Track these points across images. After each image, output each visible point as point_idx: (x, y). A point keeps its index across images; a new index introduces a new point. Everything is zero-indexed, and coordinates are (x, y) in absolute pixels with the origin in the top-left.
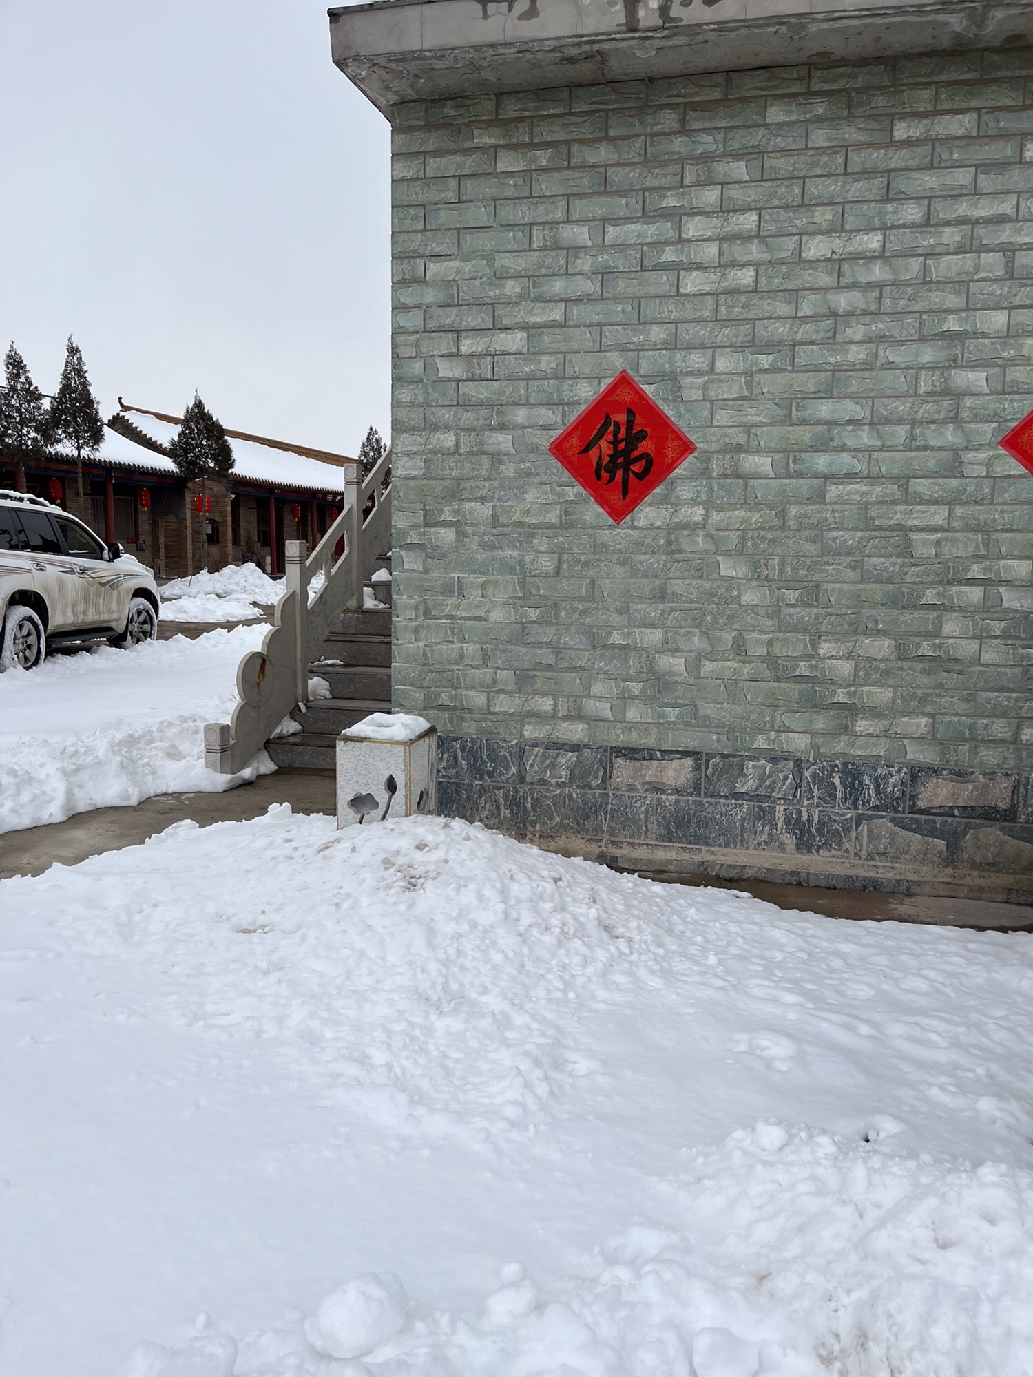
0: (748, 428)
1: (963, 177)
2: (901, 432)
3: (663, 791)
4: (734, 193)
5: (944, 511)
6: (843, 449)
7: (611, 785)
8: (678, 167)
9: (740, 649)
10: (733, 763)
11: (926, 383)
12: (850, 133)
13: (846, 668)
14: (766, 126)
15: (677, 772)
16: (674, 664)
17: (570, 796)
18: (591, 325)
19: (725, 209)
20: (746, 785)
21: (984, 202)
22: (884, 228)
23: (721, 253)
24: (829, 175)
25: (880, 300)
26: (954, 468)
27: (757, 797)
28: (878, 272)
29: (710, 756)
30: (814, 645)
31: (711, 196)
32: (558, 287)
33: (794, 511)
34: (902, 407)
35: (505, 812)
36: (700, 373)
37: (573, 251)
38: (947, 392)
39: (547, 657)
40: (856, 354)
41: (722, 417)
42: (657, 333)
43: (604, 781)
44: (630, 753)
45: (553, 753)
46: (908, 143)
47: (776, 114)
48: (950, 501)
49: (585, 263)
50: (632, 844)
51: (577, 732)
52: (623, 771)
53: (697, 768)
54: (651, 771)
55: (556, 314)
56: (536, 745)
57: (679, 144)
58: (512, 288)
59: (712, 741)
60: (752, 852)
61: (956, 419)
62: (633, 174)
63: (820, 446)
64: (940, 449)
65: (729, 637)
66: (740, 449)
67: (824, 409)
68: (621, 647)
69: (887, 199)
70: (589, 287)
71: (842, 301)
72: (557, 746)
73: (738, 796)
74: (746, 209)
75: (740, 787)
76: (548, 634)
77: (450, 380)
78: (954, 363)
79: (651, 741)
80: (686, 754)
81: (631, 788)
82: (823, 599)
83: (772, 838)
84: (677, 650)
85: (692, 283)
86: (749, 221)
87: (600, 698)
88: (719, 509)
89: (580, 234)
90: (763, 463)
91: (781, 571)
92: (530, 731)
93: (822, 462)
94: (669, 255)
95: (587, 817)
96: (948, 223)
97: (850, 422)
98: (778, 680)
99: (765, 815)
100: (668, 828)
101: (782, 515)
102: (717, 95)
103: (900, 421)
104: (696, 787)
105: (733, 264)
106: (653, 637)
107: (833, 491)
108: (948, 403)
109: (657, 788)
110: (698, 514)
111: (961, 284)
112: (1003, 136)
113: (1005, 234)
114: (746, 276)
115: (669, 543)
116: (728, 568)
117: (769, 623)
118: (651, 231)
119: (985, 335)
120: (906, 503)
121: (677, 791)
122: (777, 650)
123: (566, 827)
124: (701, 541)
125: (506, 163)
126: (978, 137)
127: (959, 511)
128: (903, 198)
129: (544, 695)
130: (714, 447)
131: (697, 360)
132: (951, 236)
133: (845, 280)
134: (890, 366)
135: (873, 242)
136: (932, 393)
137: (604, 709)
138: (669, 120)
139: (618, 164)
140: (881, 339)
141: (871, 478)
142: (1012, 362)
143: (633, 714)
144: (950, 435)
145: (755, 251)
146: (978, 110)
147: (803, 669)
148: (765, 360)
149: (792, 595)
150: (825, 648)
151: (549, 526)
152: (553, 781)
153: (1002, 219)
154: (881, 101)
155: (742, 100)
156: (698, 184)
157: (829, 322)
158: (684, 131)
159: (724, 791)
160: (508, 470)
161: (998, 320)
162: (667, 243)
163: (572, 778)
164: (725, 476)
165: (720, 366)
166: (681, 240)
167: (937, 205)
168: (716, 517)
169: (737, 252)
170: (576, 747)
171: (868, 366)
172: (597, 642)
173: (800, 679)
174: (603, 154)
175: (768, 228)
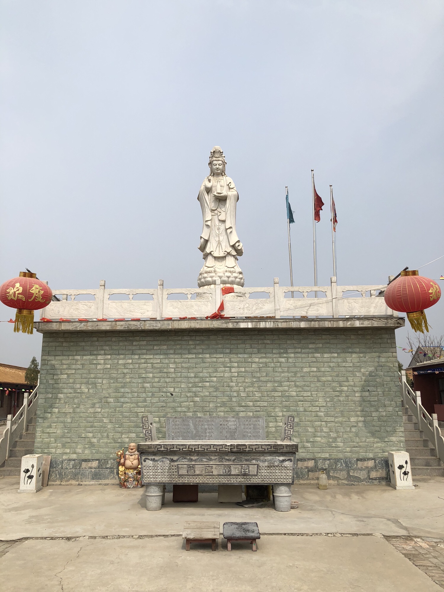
0: (109, 393)
1: (144, 351)
2: (136, 394)
3: (92, 469)
4: (106, 352)
5: (144, 409)
6: (126, 398)
7: (81, 468)
8: (96, 347)
9: (108, 437)
10: (106, 461)
11: (140, 385)
12: (126, 343)
13: (127, 440)
14: (112, 341)
15: (95, 464)
16: (95, 440)
17: (72, 471)
18: (80, 374)
19: (105, 354)
20: (109, 466)
21: (148, 356)
22: (132, 359)
23: (104, 362)
24: (123, 350)
25: (132, 371)
26: (145, 401)
27: (110, 468)
28: (131, 366)
29: (102, 460)
30: (121, 435)
31: (103, 352)
32: (74, 367)
33: (117, 409)
34: (135, 390)
35: (58, 476)
36: (100, 383)
37: (77, 360)
38: (143, 387)
39: (69, 440)
40: (128, 380)
41: (104, 392)
42: (92, 376)
43: (80, 467)
44: (85, 460)
45: (69, 462)
46: (135, 345)
47: (114, 339)
48: (145, 407)
49: (79, 363)
50: (85, 481)
51: (74, 456)
52: (84, 465)
53: (99, 463)
54: (90, 464)
55: (73, 372)
56: (66, 460)
57: (97, 343)
58: (65, 367)
59: (102, 456)
60: (110, 480)
61: (145, 392)
62: (88, 348)
63: (122, 397)
64: (142, 398)
65: (105, 434)
66: (107, 397)
67: (122, 390)
68: (84, 438)
69: (132, 354)
70: (80, 367)
71: (125, 371)
72: (70, 460)
73: (107, 468)
74: (109, 355)
75: (108, 466)
76: (69, 435)
77: (51, 384)
78: (144, 382)
79: (90, 457)
80: (97, 460)
81: (85, 468)
82: (123, 426)
83: (114, 477)
84: (95, 438)
85: (99, 367)
86: (109, 357)
87: (80, 448)
88: (104, 409)
89: (79, 357)
90: (111, 400)
91: (115, 421)
92: (65, 457)
93: (122, 400)
94: (95, 362)
95: (76, 476)
96: (142, 359)
97: (127, 393)
98: (115, 443)
99: (112, 472)
100: (93, 477)
101: (115, 410)
102: (104, 335)
103: (136, 393)
104: (99, 467)
105: (106, 364)
106: (90, 435)
107: (124, 405)
108: (143, 389)
109: (91, 468)
110: (99, 410)
111: (145, 368)
112: (151, 345)
113: (151, 361)
114: (109, 366)
115: (94, 416)
116: (105, 420)
117: (113, 431)
118: (92, 357)
119: (149, 378)
120: (137, 407)
121: (95, 468)
122: (114, 437)
123: (71, 479)
124: (100, 416)
125: (64, 344)
126: (147, 345)
127: (146, 409)
128: (135, 354)
129: (67, 448)
130: (103, 397)
131: (100, 381)
132: (143, 361)
133: (126, 367)
134: (134, 383)
135: (130, 361)
136: (141, 388)
137: (80, 451)
138: (95, 339)
139: (86, 346)
140: (132, 378)
141: (132, 403)
142: (154, 382)
143: (87, 452)
144: (144, 395)
145: (110, 362)
146: (147, 341)
147: (119, 441)
148: (112, 381)
149: (117, 426)
150: (123, 436)
151: (70, 413)
152: (69, 468)
153: (151, 359)
154: (131, 338)
155: (108, 337)
156: (100, 350)
157: (123, 375)
158: (98, 341)
159: (104, 467)
160: (62, 402)
161: (151, 375)
162: (94, 360)
163: (73, 467)
164: (105, 403)
165: (104, 382)
166: (97, 359)
167: (141, 356)
168: (103, 411)
169: (107, 362)
170: (74, 460)
171: (130, 383)
172: (80, 437)
173: (119, 443)
174: (83, 344)
175: (112, 358)
